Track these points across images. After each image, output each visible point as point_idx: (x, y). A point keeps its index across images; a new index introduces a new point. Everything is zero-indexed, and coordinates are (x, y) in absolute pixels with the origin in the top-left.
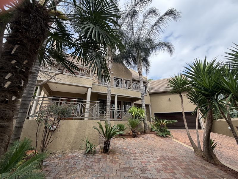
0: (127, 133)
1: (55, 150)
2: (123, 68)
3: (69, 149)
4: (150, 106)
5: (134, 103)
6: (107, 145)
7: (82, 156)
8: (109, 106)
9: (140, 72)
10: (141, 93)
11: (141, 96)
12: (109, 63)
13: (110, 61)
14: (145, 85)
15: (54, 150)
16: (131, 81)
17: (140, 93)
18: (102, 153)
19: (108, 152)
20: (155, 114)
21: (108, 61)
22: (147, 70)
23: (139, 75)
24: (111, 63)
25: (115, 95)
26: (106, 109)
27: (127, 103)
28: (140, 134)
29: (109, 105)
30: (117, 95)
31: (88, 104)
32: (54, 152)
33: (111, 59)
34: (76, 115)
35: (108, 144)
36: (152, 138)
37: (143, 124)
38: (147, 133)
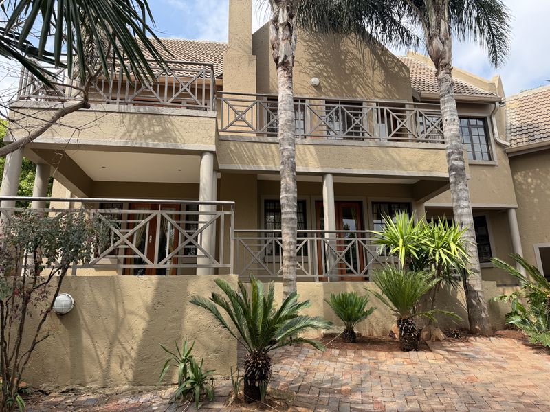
0: (384, 334)
1: (79, 381)
2: (367, 50)
3: (127, 379)
4: (513, 214)
5: (428, 204)
6: (254, 373)
7: (163, 406)
8: (292, 219)
9: (438, 51)
10: (449, 155)
11: (451, 169)
12: (281, 37)
13: (281, 25)
14: (484, 119)
15: (76, 382)
16: (407, 107)
17: (444, 153)
18: (237, 401)
19: (259, 398)
20: (540, 249)
21: (277, 30)
22: (495, 42)
23: (437, 67)
24: (288, 33)
25: (323, 175)
26: (280, 235)
27: (390, 208)
28: (442, 336)
29: (289, 216)
30: (334, 175)
31: (203, 213)
32: (74, 387)
33: (291, 17)
34: (144, 257)
35: (260, 369)
36: (499, 357)
37: (461, 296)
38: (483, 334)
